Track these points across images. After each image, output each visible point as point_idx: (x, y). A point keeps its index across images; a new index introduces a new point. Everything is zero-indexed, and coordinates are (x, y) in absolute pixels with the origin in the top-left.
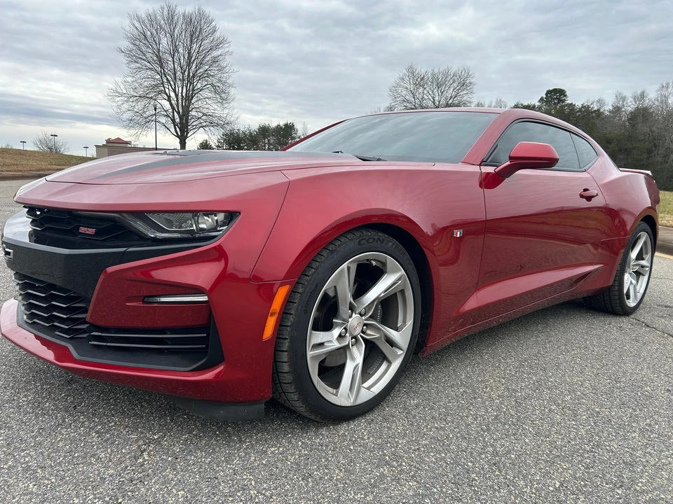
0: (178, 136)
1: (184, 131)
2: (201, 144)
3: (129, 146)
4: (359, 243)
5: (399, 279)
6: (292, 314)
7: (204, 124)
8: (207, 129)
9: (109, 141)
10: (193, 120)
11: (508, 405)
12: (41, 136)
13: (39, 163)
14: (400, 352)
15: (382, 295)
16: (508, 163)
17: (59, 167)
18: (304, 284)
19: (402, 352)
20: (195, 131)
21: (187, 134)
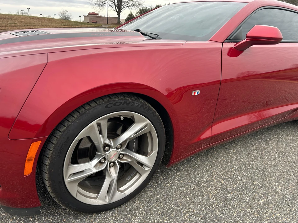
0: (117, 11)
1: (120, 9)
2: (129, 15)
3: (98, 16)
4: (107, 107)
5: (146, 126)
6: (48, 158)
7: (129, 5)
8: (130, 7)
9: (89, 14)
10: (123, 3)
11: (217, 205)
12: (62, 12)
13: (56, 24)
14: (147, 169)
15: (133, 136)
16: (245, 40)
17: (64, 26)
18: (57, 138)
19: (149, 169)
20: (124, 8)
21: (121, 10)
